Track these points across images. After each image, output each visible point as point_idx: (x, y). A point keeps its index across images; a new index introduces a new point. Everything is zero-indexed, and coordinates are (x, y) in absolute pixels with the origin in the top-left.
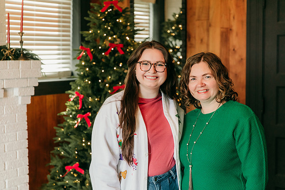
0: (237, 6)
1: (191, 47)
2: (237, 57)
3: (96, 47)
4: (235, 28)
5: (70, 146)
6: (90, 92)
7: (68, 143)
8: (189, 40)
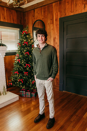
0: (57, 32)
2: (57, 45)
3: (21, 43)
4: (56, 37)
6: (20, 54)
7: (16, 67)
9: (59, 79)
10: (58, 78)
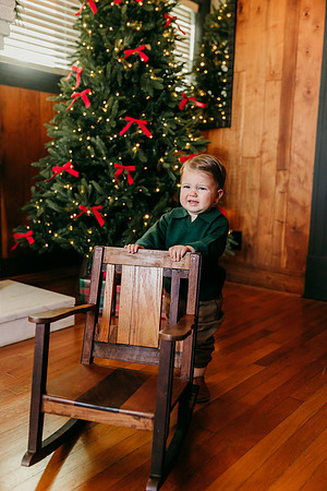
1: (242, 22)
2: (310, 24)
5: (61, 140)
8: (241, 11)
9: (307, 231)
10: (302, 227)
